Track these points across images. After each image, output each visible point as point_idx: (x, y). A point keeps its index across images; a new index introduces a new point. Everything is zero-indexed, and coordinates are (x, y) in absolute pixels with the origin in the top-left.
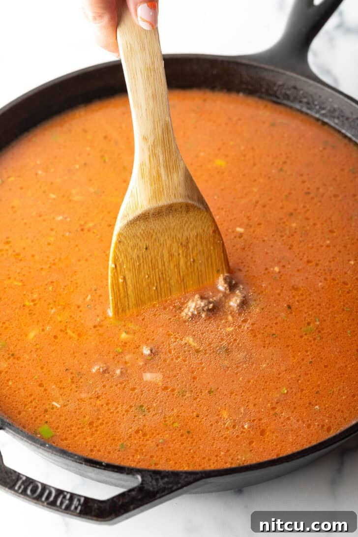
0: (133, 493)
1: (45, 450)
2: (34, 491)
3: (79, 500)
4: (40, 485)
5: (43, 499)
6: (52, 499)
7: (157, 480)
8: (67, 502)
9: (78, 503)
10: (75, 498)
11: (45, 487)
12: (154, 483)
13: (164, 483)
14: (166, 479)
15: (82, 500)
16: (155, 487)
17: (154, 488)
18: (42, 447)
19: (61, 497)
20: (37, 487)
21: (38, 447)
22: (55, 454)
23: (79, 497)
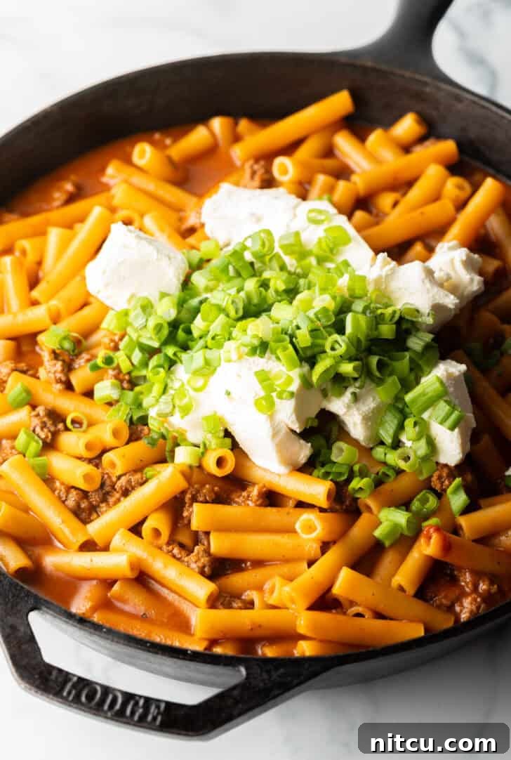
0: (236, 693)
1: (102, 637)
2: (90, 697)
3: (158, 707)
4: (99, 688)
5: (106, 707)
6: (118, 707)
7: (268, 672)
8: (141, 710)
9: (156, 711)
10: (152, 704)
11: (106, 690)
12: (265, 676)
13: (279, 676)
14: (282, 670)
15: (163, 706)
16: (267, 681)
17: (265, 684)
18: (97, 633)
19: (132, 703)
20: (95, 692)
21: (91, 633)
22: (117, 642)
23: (157, 703)
